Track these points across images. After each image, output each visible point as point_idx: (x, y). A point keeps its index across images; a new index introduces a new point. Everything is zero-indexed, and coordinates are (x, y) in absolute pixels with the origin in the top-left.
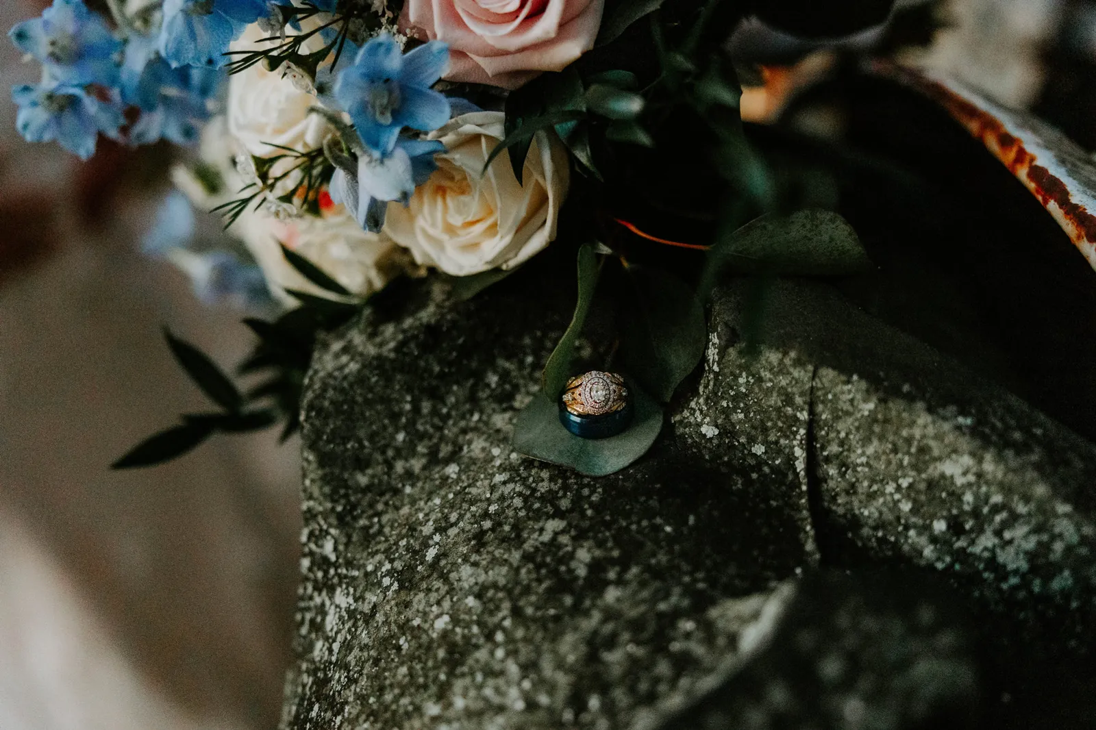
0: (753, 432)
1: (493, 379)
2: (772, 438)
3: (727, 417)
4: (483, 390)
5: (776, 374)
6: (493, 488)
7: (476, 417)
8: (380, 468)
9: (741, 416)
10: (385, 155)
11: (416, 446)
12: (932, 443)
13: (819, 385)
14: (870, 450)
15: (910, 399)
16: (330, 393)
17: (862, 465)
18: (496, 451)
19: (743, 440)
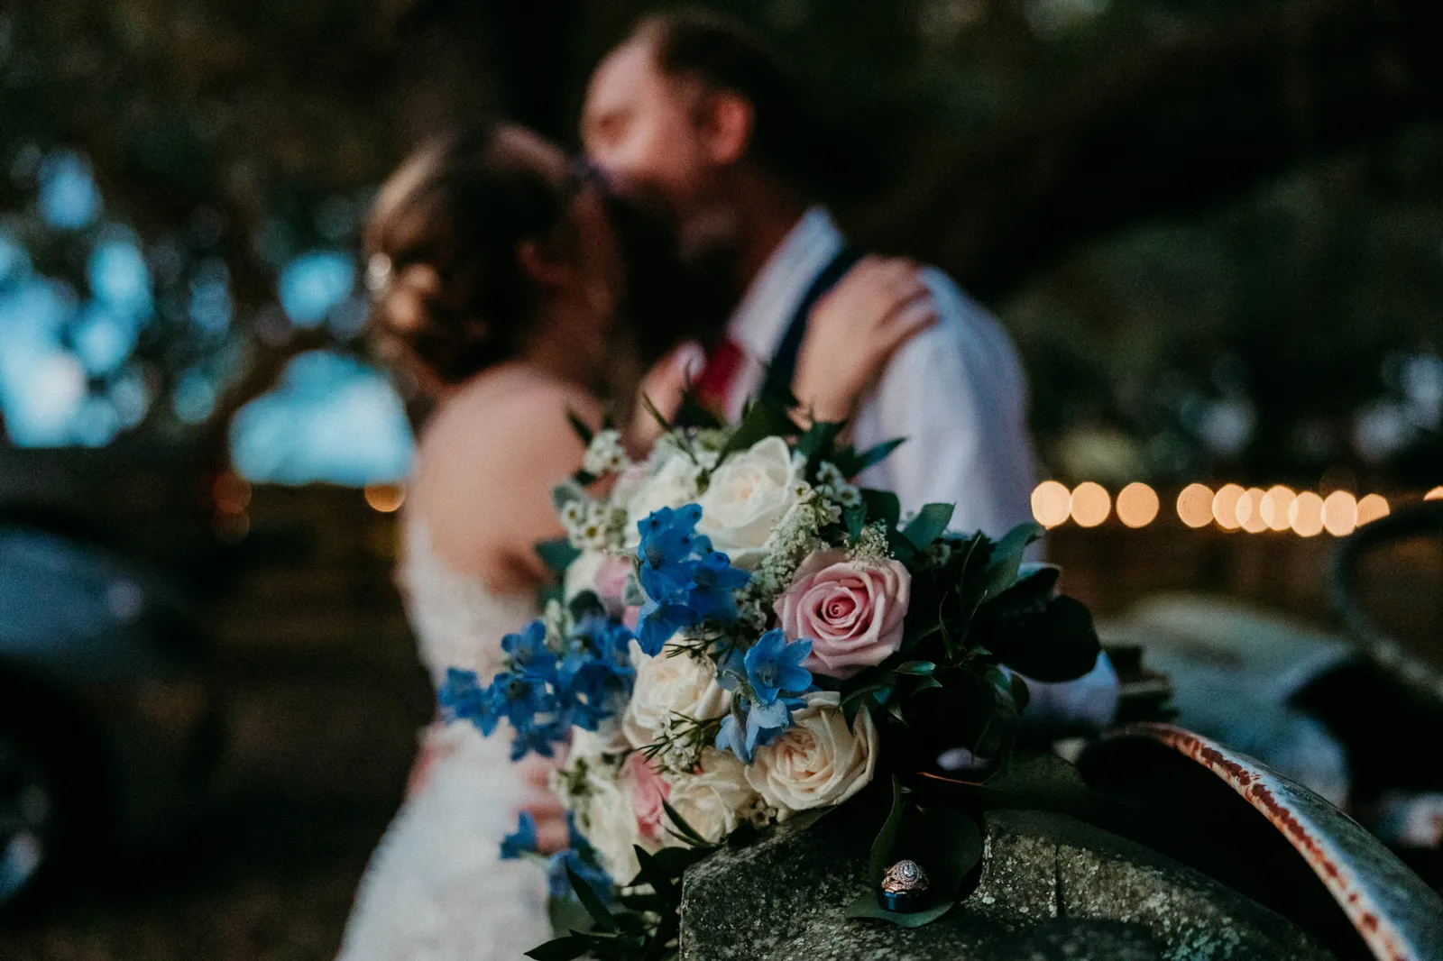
0: (1019, 900)
1: (825, 888)
2: (1033, 902)
3: (1000, 891)
4: (818, 894)
5: (1031, 856)
6: (833, 944)
7: (814, 911)
8: (742, 944)
9: (1010, 889)
10: (771, 703)
11: (769, 930)
12: (1139, 888)
13: (1061, 859)
14: (1100, 900)
15: (1121, 860)
16: (708, 886)
17: (1096, 911)
18: (831, 928)
19: (1013, 905)
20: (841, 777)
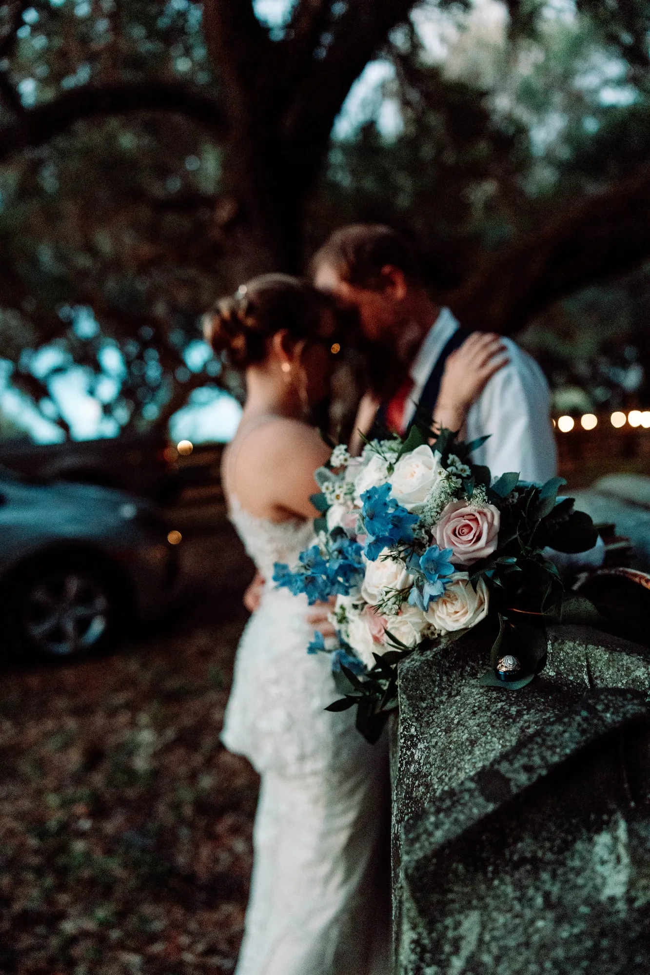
0: (568, 673)
1: (468, 669)
2: (575, 674)
3: (558, 668)
4: (465, 673)
5: (573, 650)
6: (475, 700)
7: (464, 681)
8: (430, 700)
9: (563, 667)
10: (434, 582)
11: (442, 692)
12: (630, 665)
13: (588, 651)
14: (610, 672)
15: (620, 652)
16: (410, 673)
17: (609, 678)
18: (474, 690)
19: (565, 676)
20: (472, 615)
